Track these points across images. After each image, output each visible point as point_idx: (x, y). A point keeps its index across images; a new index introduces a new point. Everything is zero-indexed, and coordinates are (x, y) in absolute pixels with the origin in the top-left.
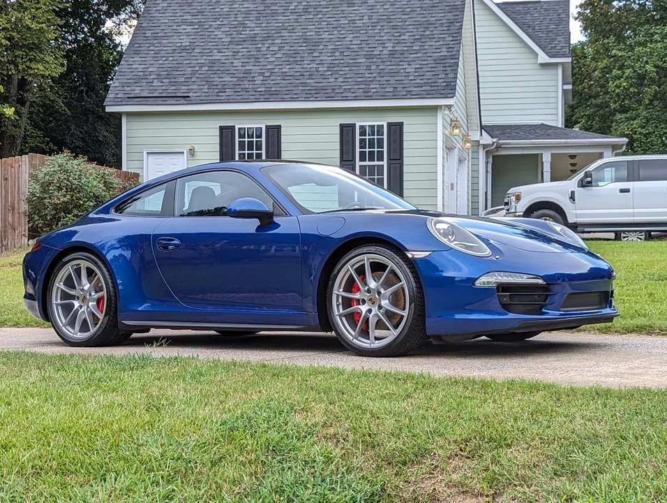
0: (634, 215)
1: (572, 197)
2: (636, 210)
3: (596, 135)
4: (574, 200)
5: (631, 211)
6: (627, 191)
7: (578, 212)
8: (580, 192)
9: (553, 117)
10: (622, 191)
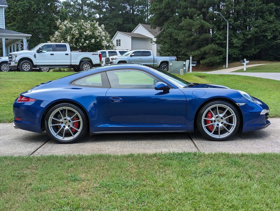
0: (55, 62)
1: (35, 56)
2: (56, 61)
3: (20, 33)
4: (36, 57)
5: (54, 61)
6: (53, 54)
7: (37, 61)
8: (37, 54)
9: (2, 26)
10: (51, 54)
